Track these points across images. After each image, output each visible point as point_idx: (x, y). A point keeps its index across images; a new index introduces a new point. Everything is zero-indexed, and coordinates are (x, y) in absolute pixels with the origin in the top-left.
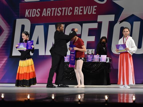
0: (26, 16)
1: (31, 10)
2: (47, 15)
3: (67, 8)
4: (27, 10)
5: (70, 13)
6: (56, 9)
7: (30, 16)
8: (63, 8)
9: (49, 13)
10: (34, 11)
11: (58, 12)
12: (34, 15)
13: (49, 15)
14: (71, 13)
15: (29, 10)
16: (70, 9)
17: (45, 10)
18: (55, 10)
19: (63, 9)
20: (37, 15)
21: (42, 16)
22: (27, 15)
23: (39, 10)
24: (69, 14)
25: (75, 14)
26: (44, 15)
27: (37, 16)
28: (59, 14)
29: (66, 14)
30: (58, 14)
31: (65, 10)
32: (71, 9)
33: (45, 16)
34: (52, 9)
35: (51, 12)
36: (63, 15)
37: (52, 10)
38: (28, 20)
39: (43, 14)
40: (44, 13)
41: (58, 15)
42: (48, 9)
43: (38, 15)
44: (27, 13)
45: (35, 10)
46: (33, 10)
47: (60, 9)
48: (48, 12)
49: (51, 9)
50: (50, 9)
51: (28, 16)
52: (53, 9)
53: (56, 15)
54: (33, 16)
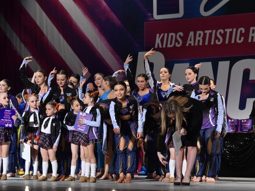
0: (156, 47)
1: (166, 34)
2: (196, 44)
3: (235, 30)
4: (158, 35)
5: (240, 39)
6: (214, 31)
7: (164, 46)
8: (226, 30)
9: (199, 41)
10: (172, 36)
11: (216, 38)
12: (171, 44)
13: (201, 44)
14: (242, 38)
15: (162, 35)
16: (241, 31)
17: (192, 33)
18: (211, 34)
19: (227, 32)
20: (177, 43)
21: (187, 45)
22: (158, 44)
23: (182, 34)
24: (238, 41)
25: (250, 40)
26: (190, 44)
27: (177, 45)
28: (219, 41)
29: (233, 42)
30: (217, 41)
31: (231, 33)
32: (243, 32)
33: (193, 45)
34: (206, 32)
35: (204, 39)
36: (227, 42)
37: (205, 35)
38: (161, 53)
39: (189, 42)
40: (191, 40)
41: (218, 43)
42: (198, 32)
43: (179, 43)
44: (158, 41)
45: (174, 34)
46: (170, 34)
47: (220, 33)
48: (197, 38)
49: (204, 32)
50: (202, 33)
51: (160, 46)
52: (208, 32)
53: (212, 43)
54: (169, 46)
